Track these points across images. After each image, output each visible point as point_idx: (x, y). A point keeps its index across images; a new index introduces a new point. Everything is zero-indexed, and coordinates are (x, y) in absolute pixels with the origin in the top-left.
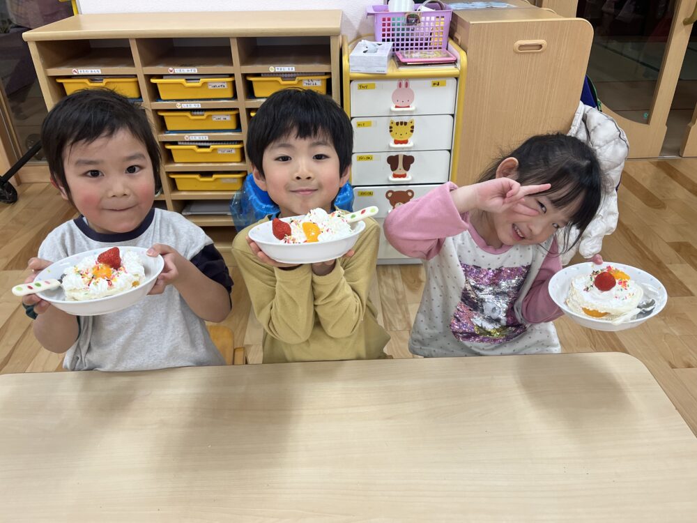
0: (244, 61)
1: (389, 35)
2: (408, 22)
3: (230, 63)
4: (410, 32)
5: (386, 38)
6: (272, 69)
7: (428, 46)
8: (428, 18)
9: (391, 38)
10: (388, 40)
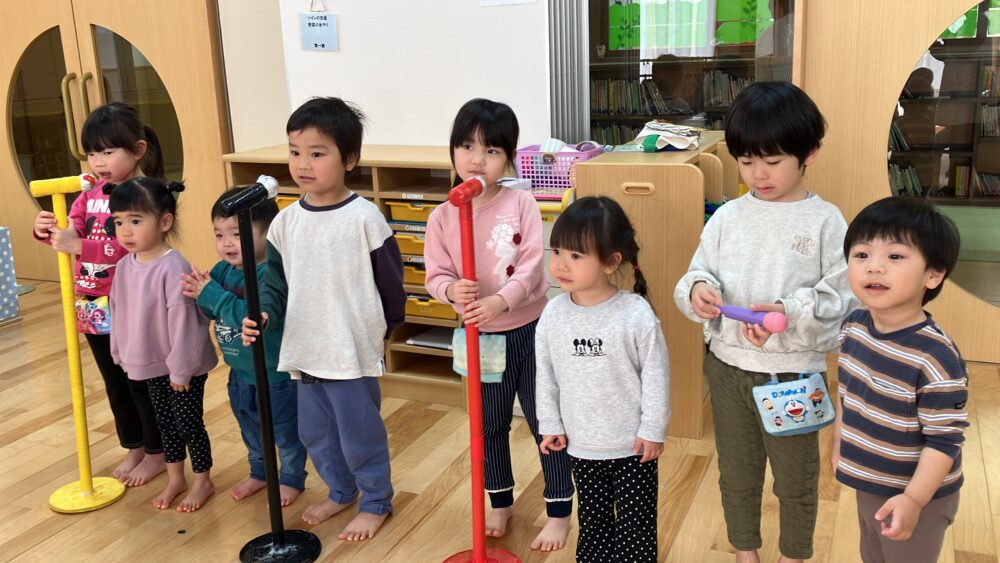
0: (383, 188)
1: (528, 172)
2: (545, 161)
3: (371, 189)
4: (548, 170)
5: (526, 175)
6: (405, 196)
7: (567, 185)
8: (563, 159)
9: (531, 175)
10: (529, 177)
